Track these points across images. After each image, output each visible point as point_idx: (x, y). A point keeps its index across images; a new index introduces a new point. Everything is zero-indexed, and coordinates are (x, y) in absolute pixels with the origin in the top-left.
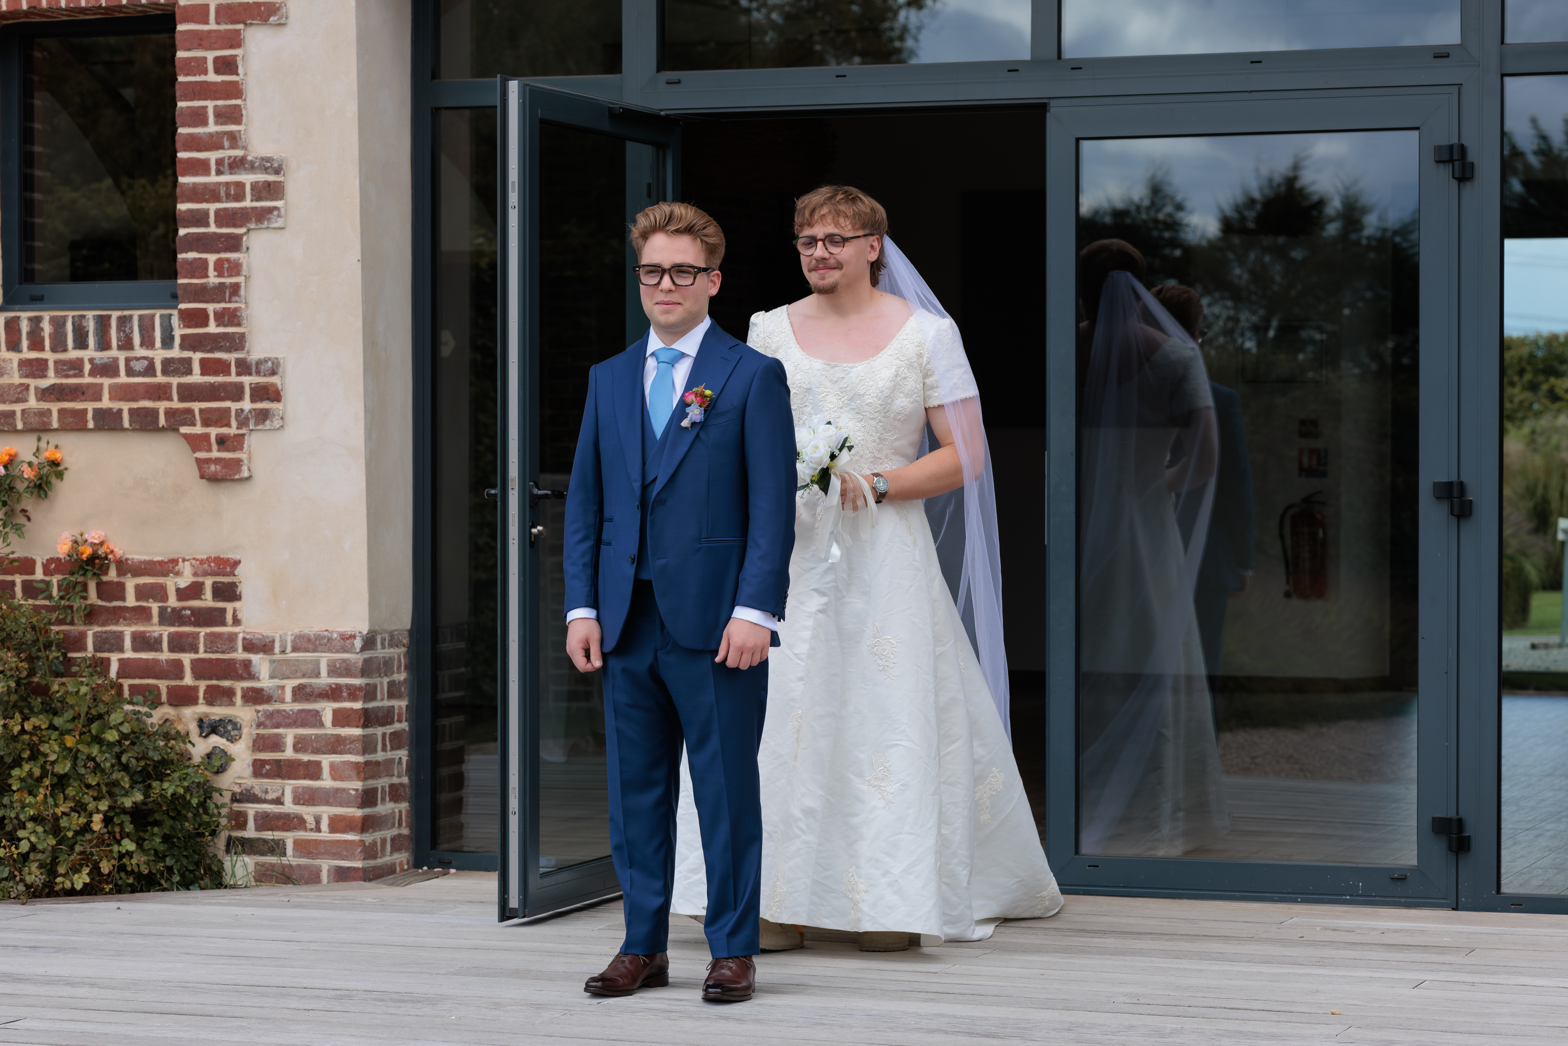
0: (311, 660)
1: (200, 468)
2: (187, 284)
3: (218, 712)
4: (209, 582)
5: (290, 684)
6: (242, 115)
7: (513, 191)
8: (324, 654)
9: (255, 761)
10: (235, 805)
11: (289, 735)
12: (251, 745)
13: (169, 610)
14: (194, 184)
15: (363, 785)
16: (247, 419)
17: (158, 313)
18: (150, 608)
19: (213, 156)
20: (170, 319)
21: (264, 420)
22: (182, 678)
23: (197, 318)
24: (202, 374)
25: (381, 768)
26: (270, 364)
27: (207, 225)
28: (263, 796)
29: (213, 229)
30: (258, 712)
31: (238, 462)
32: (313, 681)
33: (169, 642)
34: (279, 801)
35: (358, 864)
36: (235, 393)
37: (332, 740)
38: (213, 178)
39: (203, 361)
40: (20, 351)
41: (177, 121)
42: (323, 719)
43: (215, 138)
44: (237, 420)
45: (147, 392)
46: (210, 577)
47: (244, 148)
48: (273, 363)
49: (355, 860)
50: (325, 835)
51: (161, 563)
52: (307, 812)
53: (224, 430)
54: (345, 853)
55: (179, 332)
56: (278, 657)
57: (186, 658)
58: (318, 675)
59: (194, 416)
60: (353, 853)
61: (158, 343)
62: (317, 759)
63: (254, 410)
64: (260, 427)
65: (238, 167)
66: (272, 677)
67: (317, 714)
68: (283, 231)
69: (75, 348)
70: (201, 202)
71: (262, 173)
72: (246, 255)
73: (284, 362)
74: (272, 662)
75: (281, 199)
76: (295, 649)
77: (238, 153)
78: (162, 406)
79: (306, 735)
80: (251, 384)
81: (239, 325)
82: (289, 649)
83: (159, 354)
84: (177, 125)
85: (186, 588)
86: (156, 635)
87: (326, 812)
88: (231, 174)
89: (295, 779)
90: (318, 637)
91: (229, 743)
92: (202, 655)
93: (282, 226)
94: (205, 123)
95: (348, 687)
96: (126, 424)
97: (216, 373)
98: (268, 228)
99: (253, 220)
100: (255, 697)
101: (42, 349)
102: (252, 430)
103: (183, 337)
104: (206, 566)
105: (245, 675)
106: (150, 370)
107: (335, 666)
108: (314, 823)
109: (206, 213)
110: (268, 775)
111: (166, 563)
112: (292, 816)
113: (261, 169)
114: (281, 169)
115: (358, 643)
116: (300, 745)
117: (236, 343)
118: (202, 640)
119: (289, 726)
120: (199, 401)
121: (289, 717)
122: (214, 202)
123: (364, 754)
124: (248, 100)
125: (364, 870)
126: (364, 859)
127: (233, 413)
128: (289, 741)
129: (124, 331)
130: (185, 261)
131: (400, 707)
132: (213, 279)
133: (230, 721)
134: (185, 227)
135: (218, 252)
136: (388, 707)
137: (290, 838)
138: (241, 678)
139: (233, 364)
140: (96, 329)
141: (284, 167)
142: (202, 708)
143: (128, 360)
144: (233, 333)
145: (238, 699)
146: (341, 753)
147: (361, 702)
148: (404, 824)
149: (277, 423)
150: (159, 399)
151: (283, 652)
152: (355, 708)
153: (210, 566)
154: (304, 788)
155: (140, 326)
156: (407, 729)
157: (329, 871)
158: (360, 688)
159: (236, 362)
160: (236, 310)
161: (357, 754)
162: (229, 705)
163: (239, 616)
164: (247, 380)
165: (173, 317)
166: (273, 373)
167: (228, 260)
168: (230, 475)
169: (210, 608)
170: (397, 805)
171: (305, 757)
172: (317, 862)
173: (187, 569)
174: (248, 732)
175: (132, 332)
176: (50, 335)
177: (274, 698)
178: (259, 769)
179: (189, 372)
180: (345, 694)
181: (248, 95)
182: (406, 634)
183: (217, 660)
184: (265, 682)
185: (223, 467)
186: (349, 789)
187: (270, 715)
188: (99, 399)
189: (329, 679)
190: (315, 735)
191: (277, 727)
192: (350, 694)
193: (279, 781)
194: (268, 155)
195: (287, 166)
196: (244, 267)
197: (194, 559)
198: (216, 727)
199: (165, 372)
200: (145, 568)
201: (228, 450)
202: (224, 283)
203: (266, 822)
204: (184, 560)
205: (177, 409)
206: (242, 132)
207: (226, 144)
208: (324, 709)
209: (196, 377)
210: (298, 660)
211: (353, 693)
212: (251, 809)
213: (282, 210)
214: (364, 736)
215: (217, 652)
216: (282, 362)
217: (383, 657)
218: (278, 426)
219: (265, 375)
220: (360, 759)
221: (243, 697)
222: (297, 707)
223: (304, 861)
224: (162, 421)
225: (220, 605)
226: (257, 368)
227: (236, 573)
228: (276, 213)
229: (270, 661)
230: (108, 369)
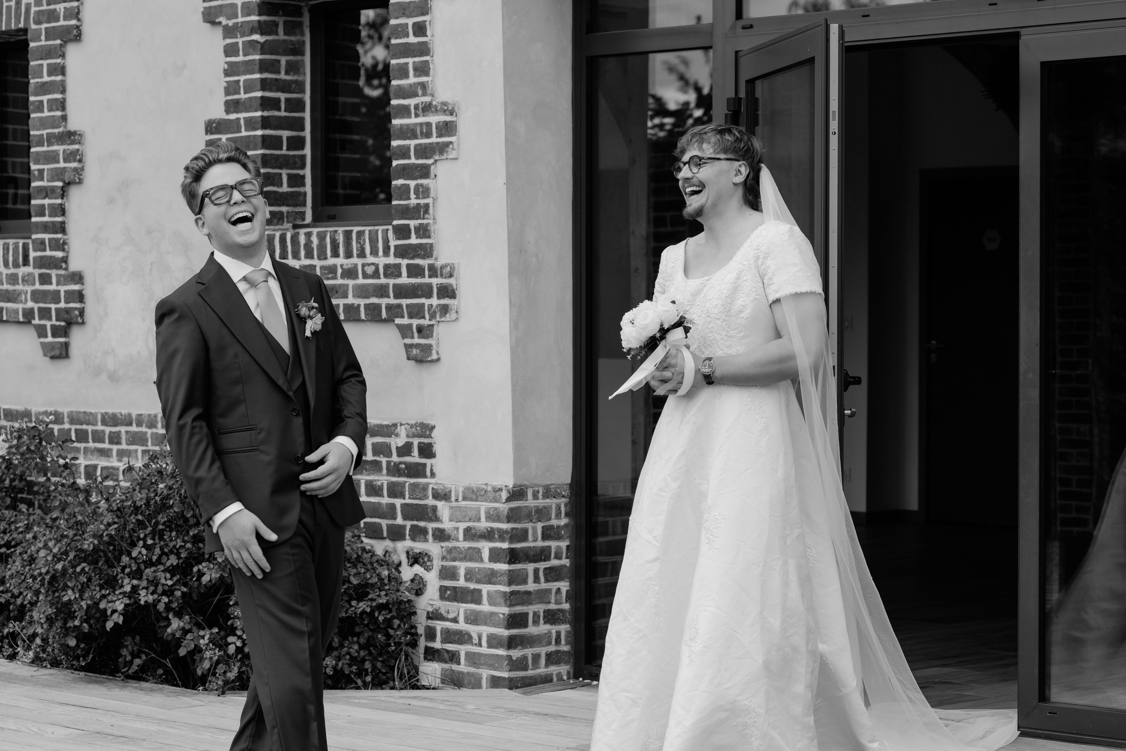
0: (475, 508)
1: (407, 352)
2: (398, 205)
3: (419, 546)
4: (416, 442)
5: (462, 526)
6: (430, 69)
7: (834, 120)
8: (483, 503)
9: (441, 586)
10: (429, 621)
11: (462, 567)
12: (438, 574)
13: (392, 464)
14: (401, 125)
15: (509, 611)
16: (435, 312)
17: (381, 228)
18: (381, 462)
19: (411, 102)
20: (387, 233)
21: (446, 314)
22: (395, 518)
23: (403, 232)
24: (408, 277)
25: (533, 596)
26: (448, 268)
27: (409, 158)
28: (445, 614)
29: (413, 160)
30: (442, 547)
31: (429, 347)
32: (476, 524)
33: (388, 490)
34: (455, 620)
35: (506, 675)
36: (426, 291)
37: (489, 573)
38: (413, 120)
39: (408, 266)
40: (300, 259)
41: (391, 75)
42: (483, 556)
43: (413, 88)
44: (429, 313)
45: (374, 291)
46: (416, 438)
47: (432, 95)
48: (451, 268)
49: (503, 671)
50: (484, 650)
51: (387, 426)
52: (473, 630)
53: (422, 322)
54: (497, 665)
55: (393, 243)
56: (454, 504)
57: (398, 502)
58: (479, 520)
59: (403, 310)
60: (502, 666)
61: (381, 253)
62: (480, 588)
63: (439, 305)
64: (443, 319)
65: (428, 111)
66: (451, 520)
67: (479, 551)
68: (457, 161)
69: (332, 257)
70: (406, 140)
71: (443, 115)
72: (434, 181)
73: (458, 266)
74: (451, 508)
75: (455, 135)
76: (465, 499)
77: (427, 99)
78: (384, 302)
79: (472, 568)
80: (437, 284)
81: (429, 237)
82: (460, 498)
83: (382, 261)
84: (391, 78)
85: (402, 446)
86: (379, 483)
87: (486, 630)
88: (424, 116)
89: (466, 603)
90: (479, 490)
91: (425, 572)
92: (407, 501)
93: (455, 157)
94: (407, 76)
95: (499, 530)
96: (363, 316)
97: (416, 276)
98: (447, 159)
99: (437, 152)
100: (441, 536)
101: (312, 258)
102: (439, 322)
103: (396, 247)
104: (414, 429)
105: (433, 518)
106: (376, 274)
107: (490, 513)
108: (477, 639)
109: (408, 148)
110: (448, 599)
111: (391, 426)
112: (464, 632)
113: (441, 111)
114: (454, 111)
115: (504, 495)
116: (469, 576)
117: (426, 251)
118: (407, 488)
119: (461, 560)
120: (406, 298)
121: (461, 553)
122: (413, 139)
123: (510, 584)
124: (435, 56)
125: (510, 680)
126: (510, 671)
127: (426, 308)
128: (462, 572)
129: (360, 243)
130: (396, 186)
131: (558, 548)
132: (413, 201)
133: (426, 554)
134: (396, 160)
135: (416, 179)
136: (542, 547)
137: (463, 649)
138: (431, 520)
139: (426, 268)
140: (344, 241)
141: (456, 109)
142: (408, 543)
143: (363, 266)
144: (426, 244)
145: (430, 537)
146: (494, 584)
147: (507, 543)
148: (563, 642)
149: (454, 316)
150: (382, 296)
151: (457, 500)
152: (503, 547)
153: (416, 429)
154: (471, 610)
155: (370, 239)
156: (568, 565)
157: (487, 679)
158: (506, 532)
159: (428, 267)
160: (427, 225)
161: (505, 585)
162: (424, 542)
163: (434, 471)
164: (435, 281)
165: (389, 232)
166: (451, 276)
167: (422, 185)
168: (425, 357)
169: (417, 463)
170: (553, 627)
171: (472, 586)
172: (480, 671)
173: (402, 431)
174: (437, 564)
175: (364, 244)
176: (317, 245)
177: (452, 537)
178: (444, 593)
179: (399, 275)
180: (496, 536)
181: (435, 52)
182: (567, 487)
183: (417, 504)
184: (446, 525)
185: (421, 351)
186: (500, 613)
187: (450, 551)
188: (346, 296)
189: (487, 523)
190: (478, 568)
191: (454, 561)
192: (500, 536)
193: (456, 604)
194: (445, 101)
195: (459, 108)
196: (432, 191)
197: (407, 424)
198: (418, 558)
199: (386, 276)
200: (378, 430)
201: (424, 338)
202: (420, 204)
203: (450, 636)
204: (401, 425)
205: (393, 305)
206: (429, 83)
207: (420, 92)
208: (484, 547)
209: (404, 280)
210: (466, 507)
211: (502, 535)
212: (439, 625)
213: (455, 144)
214: (509, 571)
215: (416, 499)
216: (456, 266)
217: (534, 506)
218: (454, 318)
219: (446, 278)
220: (507, 589)
221: (433, 535)
222: (467, 545)
223: (472, 670)
224: (384, 315)
225: (423, 461)
226: (441, 271)
227: (433, 435)
228: (451, 146)
229: (450, 507)
230: (350, 273)
